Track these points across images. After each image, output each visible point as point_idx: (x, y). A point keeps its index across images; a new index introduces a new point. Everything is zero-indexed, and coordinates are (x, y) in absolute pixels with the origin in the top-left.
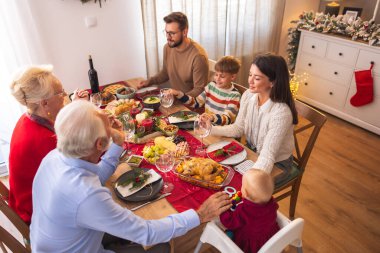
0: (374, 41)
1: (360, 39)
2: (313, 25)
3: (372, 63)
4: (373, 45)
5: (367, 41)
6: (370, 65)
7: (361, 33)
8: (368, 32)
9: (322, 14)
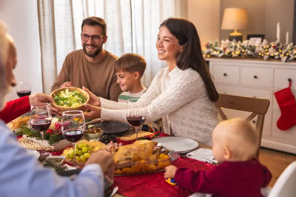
0: (285, 58)
1: (271, 58)
2: (221, 52)
3: (290, 80)
4: (286, 61)
5: (279, 59)
6: (288, 83)
7: (272, 52)
8: (277, 50)
9: (227, 41)
